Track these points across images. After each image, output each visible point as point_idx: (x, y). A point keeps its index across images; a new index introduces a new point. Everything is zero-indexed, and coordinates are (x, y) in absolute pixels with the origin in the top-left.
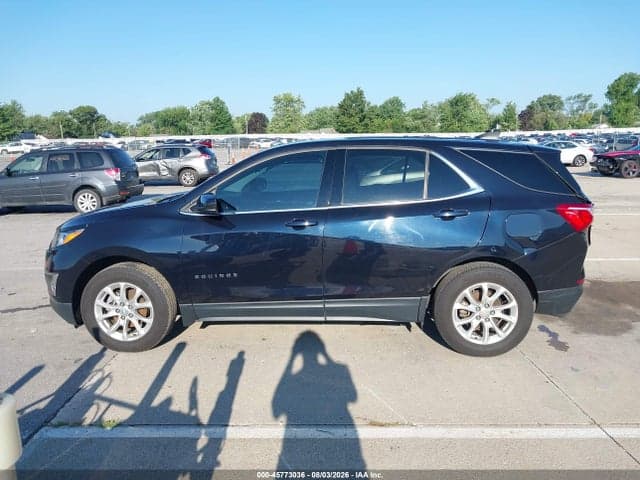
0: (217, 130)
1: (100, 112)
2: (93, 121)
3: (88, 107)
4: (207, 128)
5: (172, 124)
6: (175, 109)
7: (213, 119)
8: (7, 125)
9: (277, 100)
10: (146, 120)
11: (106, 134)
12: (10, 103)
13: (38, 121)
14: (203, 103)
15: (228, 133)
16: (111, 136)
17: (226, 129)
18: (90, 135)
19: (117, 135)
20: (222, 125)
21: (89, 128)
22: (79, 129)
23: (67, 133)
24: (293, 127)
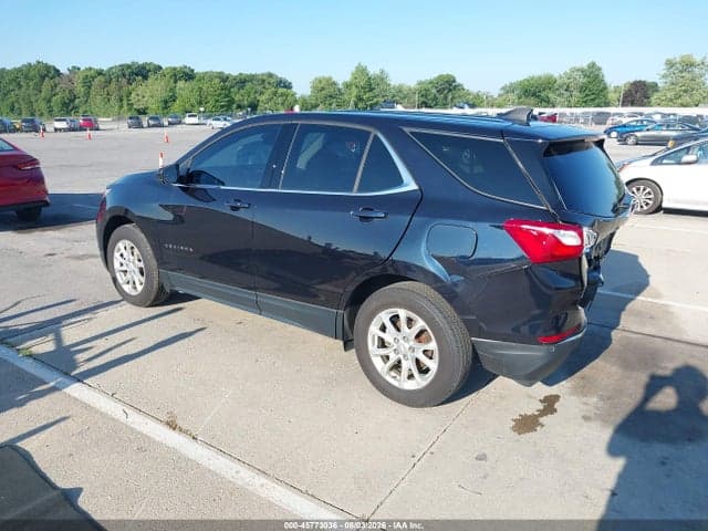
0: (585, 102)
1: (459, 81)
2: (450, 90)
3: (448, 75)
4: (573, 100)
5: (534, 95)
6: (540, 78)
7: (582, 89)
8: (371, 94)
9: (670, 64)
10: (508, 90)
11: (461, 104)
12: (378, 72)
13: (400, 91)
14: (574, 70)
15: (598, 106)
16: (466, 106)
17: (597, 101)
18: (445, 106)
19: (472, 106)
20: (593, 97)
21: (446, 98)
22: (435, 98)
23: (424, 102)
24: (686, 98)
